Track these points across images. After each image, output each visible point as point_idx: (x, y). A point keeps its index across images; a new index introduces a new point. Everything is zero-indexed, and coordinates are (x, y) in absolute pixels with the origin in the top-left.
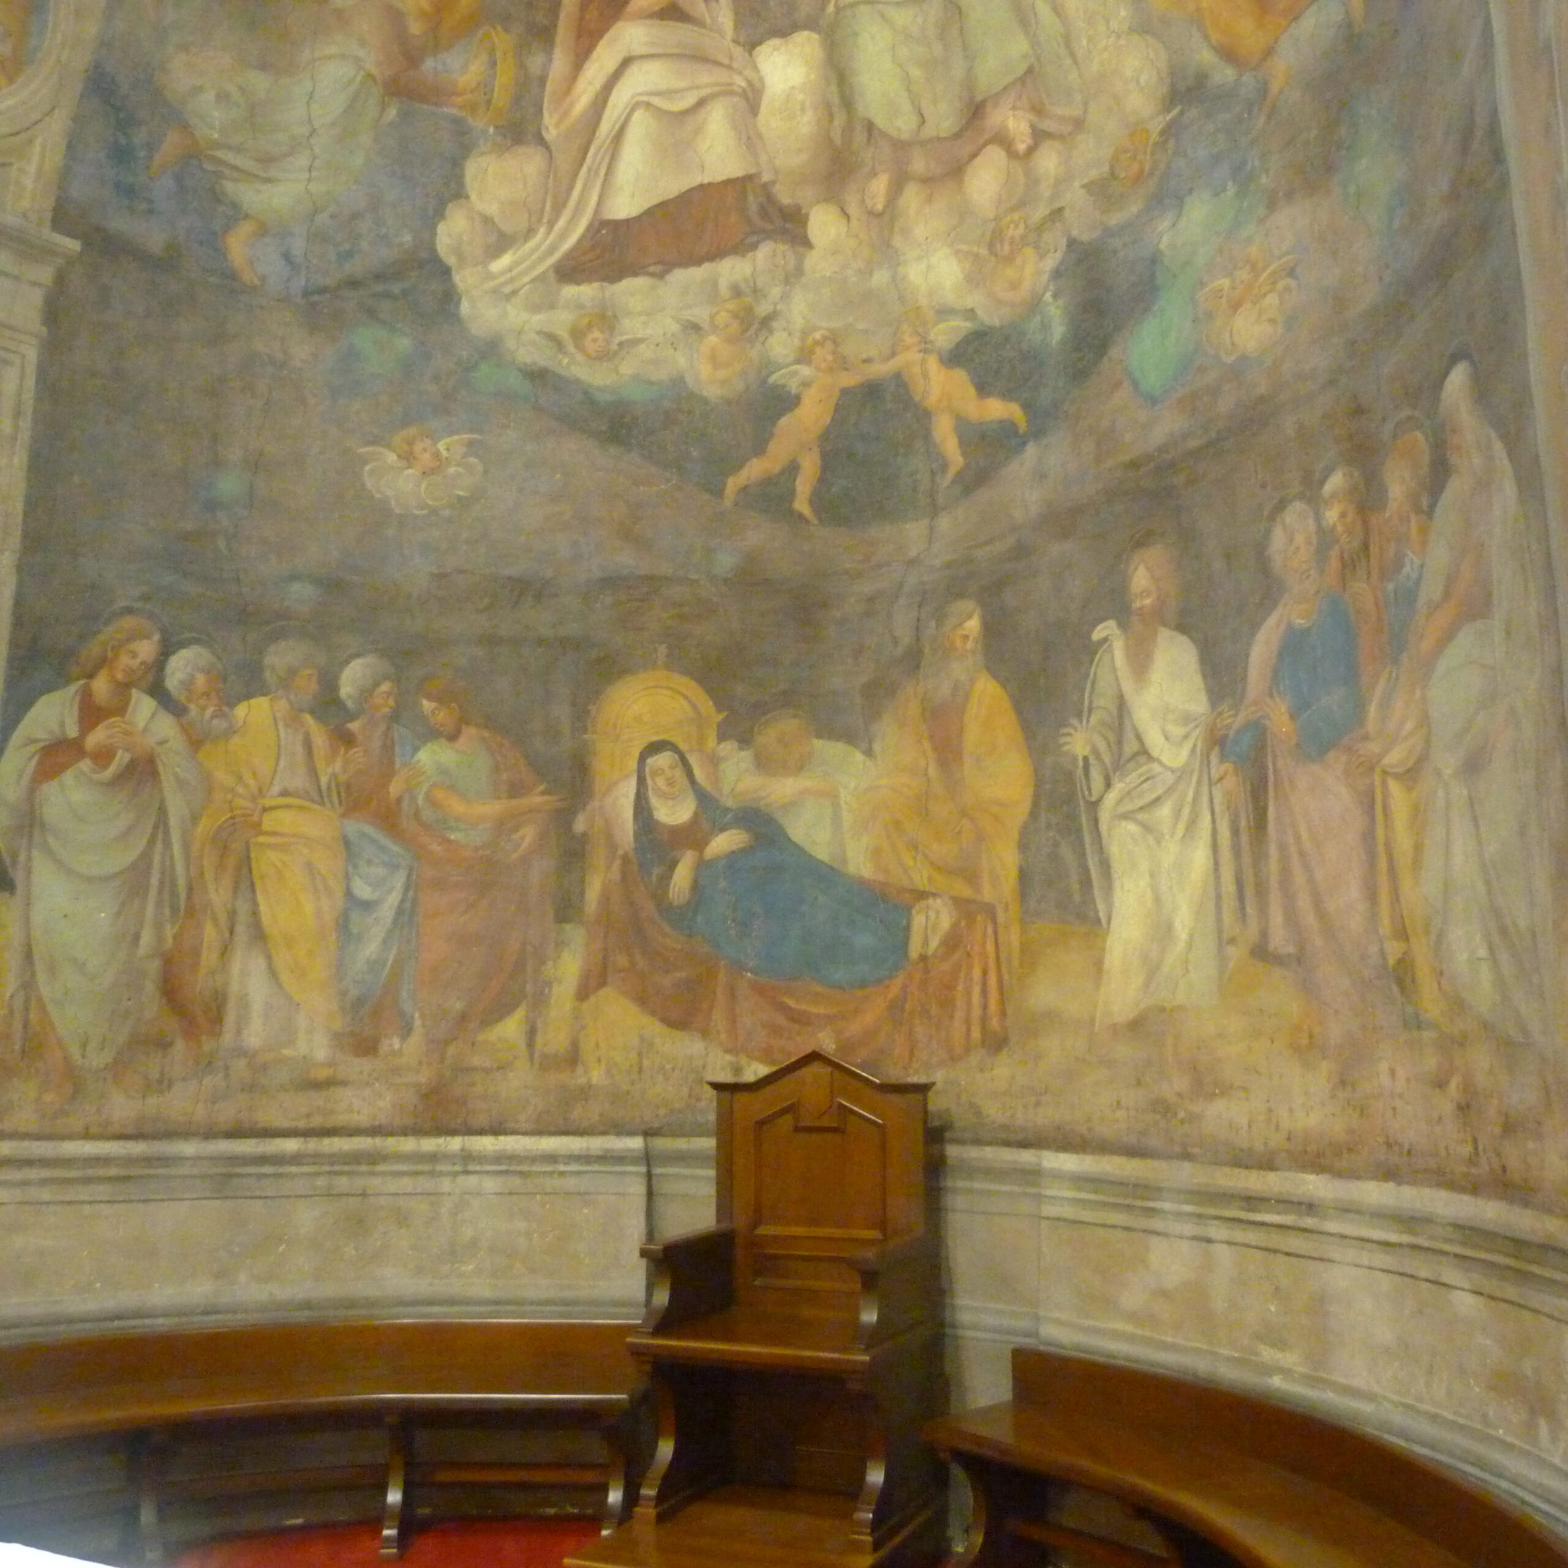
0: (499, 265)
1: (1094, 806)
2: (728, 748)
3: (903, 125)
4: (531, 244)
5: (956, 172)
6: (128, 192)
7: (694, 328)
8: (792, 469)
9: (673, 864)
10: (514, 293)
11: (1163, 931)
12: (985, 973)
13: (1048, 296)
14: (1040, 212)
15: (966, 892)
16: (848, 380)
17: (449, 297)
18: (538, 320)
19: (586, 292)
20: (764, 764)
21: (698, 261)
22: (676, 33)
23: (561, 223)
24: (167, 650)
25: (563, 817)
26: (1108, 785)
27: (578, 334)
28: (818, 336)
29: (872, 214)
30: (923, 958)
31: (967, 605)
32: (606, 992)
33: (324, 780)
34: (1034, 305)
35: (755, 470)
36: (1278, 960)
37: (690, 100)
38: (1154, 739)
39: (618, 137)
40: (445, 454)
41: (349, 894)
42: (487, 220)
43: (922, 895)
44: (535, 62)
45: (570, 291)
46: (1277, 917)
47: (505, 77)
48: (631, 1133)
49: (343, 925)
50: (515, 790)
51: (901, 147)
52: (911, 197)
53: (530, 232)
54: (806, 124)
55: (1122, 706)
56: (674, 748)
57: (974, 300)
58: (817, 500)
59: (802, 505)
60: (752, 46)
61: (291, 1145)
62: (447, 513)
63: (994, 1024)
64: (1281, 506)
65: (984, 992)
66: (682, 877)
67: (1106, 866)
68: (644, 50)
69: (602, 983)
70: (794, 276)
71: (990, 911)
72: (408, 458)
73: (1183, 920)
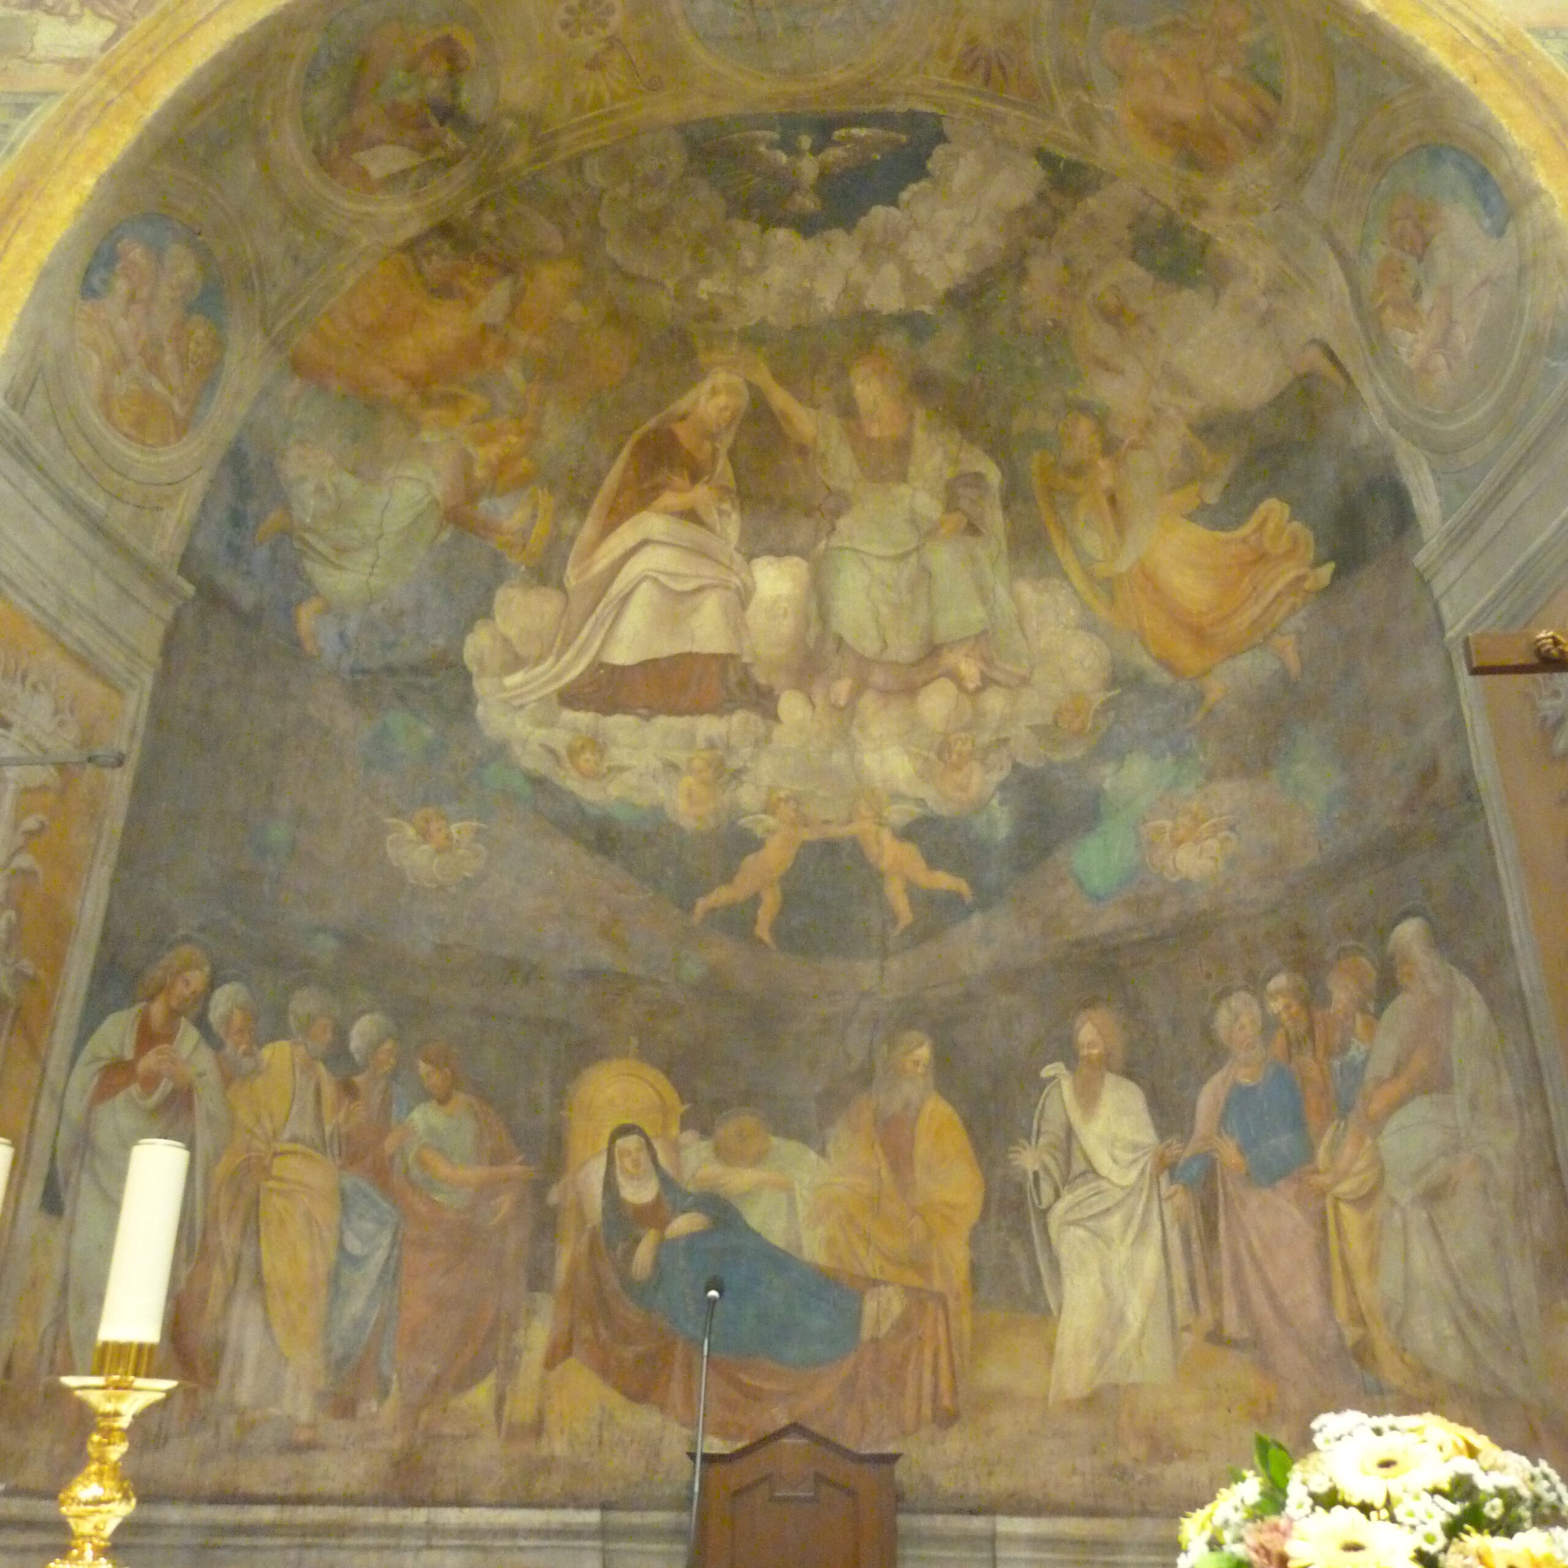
1: (1044, 1213)
2: (689, 1137)
3: (869, 646)
4: (540, 669)
5: (911, 691)
6: (235, 552)
7: (672, 767)
8: (755, 900)
9: (637, 1241)
10: (522, 707)
11: (1115, 1320)
12: (936, 1355)
13: (995, 802)
14: (986, 738)
15: (917, 1282)
16: (807, 835)
17: (468, 699)
18: (541, 733)
19: (583, 718)
20: (722, 1154)
21: (680, 713)
22: (689, 532)
23: (567, 657)
24: (213, 984)
25: (539, 1189)
26: (1058, 1196)
27: (573, 753)
28: (782, 794)
29: (834, 707)
30: (875, 1340)
31: (915, 1035)
32: (572, 1362)
33: (328, 1129)
34: (981, 806)
35: (721, 896)
36: (1233, 1344)
37: (690, 585)
38: (1102, 1161)
39: (625, 599)
40: (456, 836)
41: (341, 1248)
42: (506, 640)
43: (875, 1283)
44: (569, 524)
45: (568, 715)
46: (1230, 1308)
47: (541, 529)
48: (589, 1507)
49: (334, 1279)
50: (497, 1158)
51: (864, 664)
52: (869, 702)
53: (540, 659)
54: (787, 626)
55: (1070, 1132)
56: (641, 1133)
57: (926, 792)
58: (776, 929)
59: (763, 931)
60: (750, 557)
61: (267, 1514)
62: (453, 890)
63: (946, 1401)
64: (1225, 993)
65: (935, 1372)
66: (644, 1255)
67: (1055, 1264)
68: (663, 538)
69: (568, 1352)
70: (762, 742)
71: (941, 1299)
72: (425, 835)
73: (1135, 1311)
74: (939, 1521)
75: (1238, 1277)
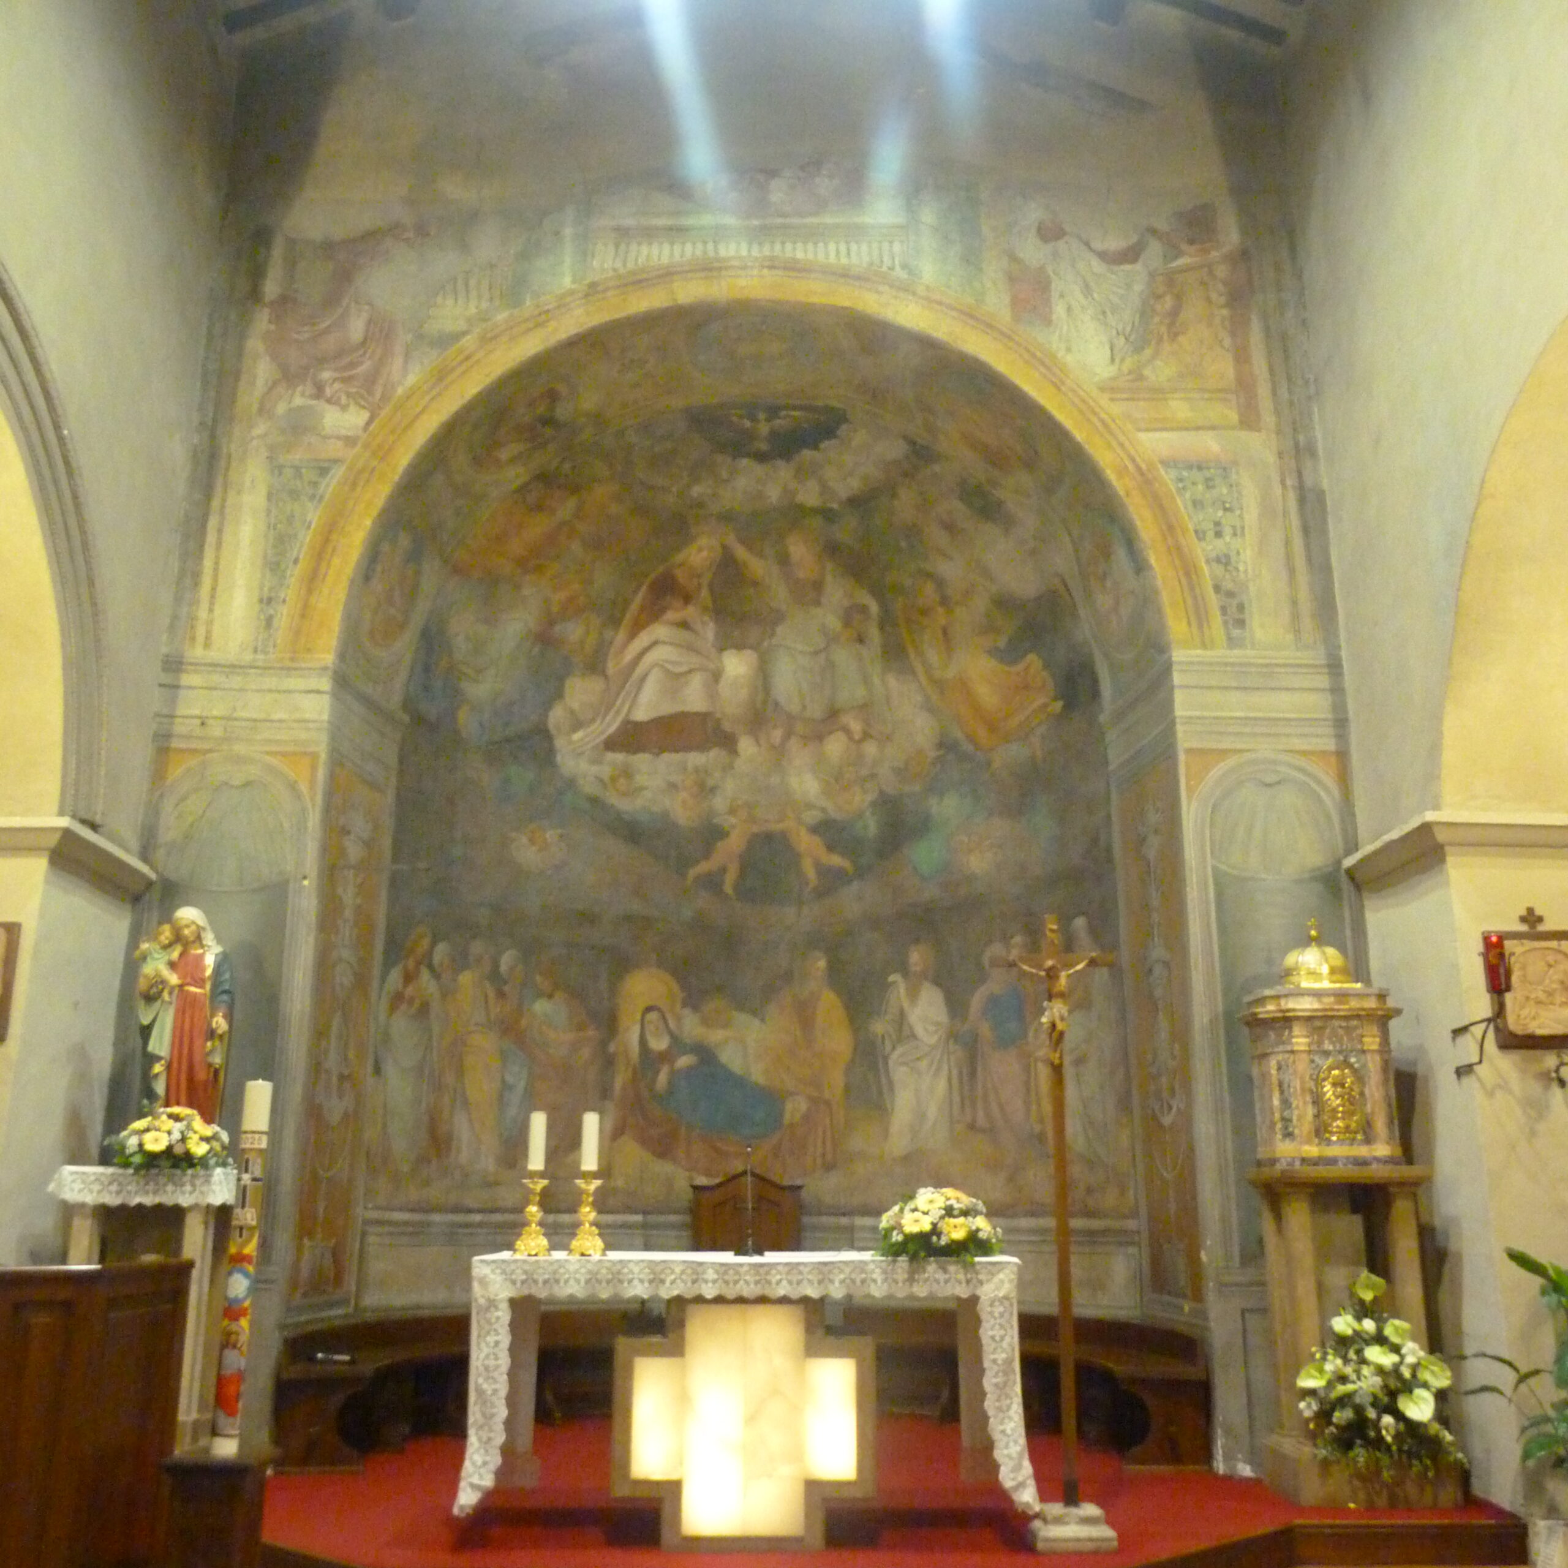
0: (577, 736)
1: (886, 1059)
2: (687, 1011)
3: (794, 707)
4: (593, 727)
5: (820, 738)
6: (426, 688)
7: (673, 786)
8: (723, 870)
9: (657, 1072)
10: (583, 753)
11: (921, 1116)
12: (824, 1132)
13: (868, 814)
14: (864, 772)
15: (816, 1094)
16: (755, 829)
17: (551, 751)
18: (594, 769)
19: (619, 757)
20: (706, 1022)
21: (677, 751)
22: (684, 635)
23: (608, 718)
24: (434, 944)
25: (604, 1044)
26: (894, 1048)
27: (613, 779)
28: (740, 802)
29: (773, 747)
30: (792, 1125)
31: (818, 954)
32: (625, 1138)
33: (493, 1017)
34: (860, 815)
35: (703, 867)
36: (980, 1130)
37: (684, 669)
38: (919, 1030)
39: (643, 679)
40: (549, 840)
41: (503, 1081)
42: (572, 712)
43: (792, 1094)
44: (608, 634)
45: (610, 756)
47: (592, 640)
48: (636, 1213)
49: (501, 1097)
50: (580, 1028)
51: (790, 717)
52: (794, 744)
53: (593, 720)
54: (744, 694)
55: (902, 1014)
56: (659, 1009)
57: (827, 804)
58: (736, 887)
59: (728, 889)
60: (721, 650)
61: (477, 1218)
62: (549, 872)
63: (829, 1157)
64: (990, 942)
65: (824, 1143)
66: (663, 1078)
67: (891, 1083)
68: (667, 639)
69: (622, 1133)
70: (728, 768)
71: (828, 1103)
72: (532, 841)
73: (932, 1111)
74: (825, 1219)
75: (985, 1096)
